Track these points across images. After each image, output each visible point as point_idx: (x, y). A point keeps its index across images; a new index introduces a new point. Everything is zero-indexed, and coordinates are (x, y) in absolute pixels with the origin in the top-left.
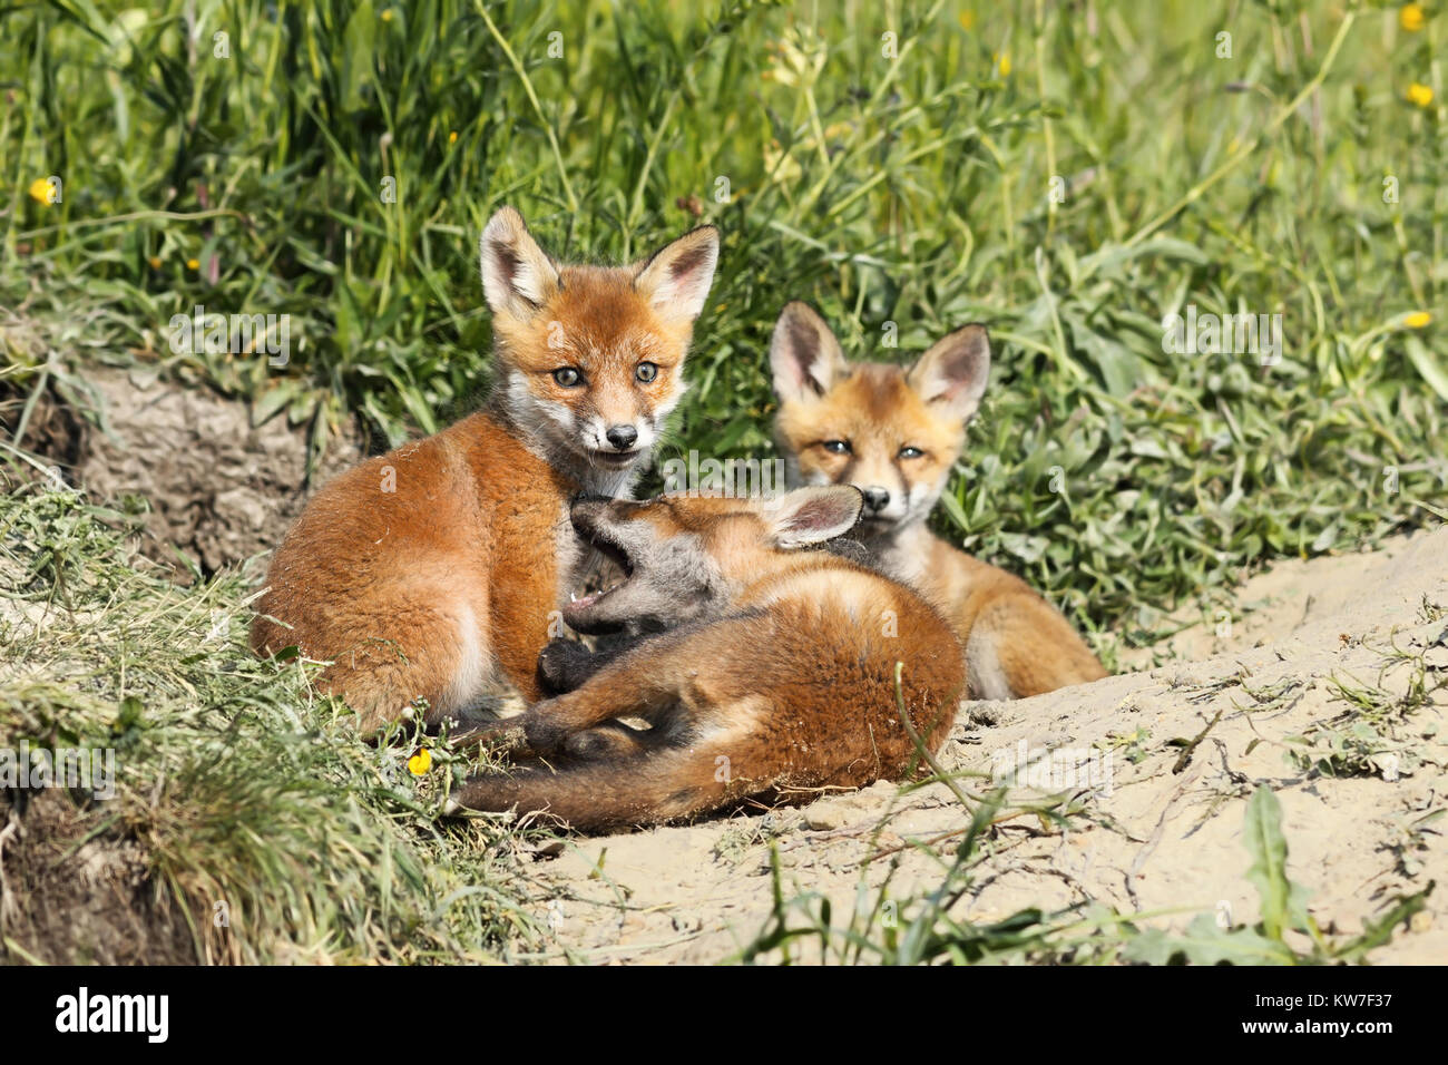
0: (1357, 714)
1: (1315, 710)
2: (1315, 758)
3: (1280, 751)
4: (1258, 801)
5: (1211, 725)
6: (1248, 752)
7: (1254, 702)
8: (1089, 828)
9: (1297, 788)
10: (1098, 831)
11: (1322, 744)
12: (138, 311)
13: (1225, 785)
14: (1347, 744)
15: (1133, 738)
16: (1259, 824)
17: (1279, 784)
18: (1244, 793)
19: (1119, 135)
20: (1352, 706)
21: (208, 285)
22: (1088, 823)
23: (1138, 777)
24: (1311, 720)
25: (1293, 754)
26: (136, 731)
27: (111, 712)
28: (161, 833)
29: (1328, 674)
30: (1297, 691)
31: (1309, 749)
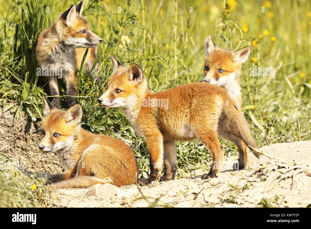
0: (233, 190)
1: (224, 188)
2: (223, 199)
3: (216, 197)
5: (202, 190)
6: (209, 196)
7: (211, 186)
9: (219, 205)
11: (225, 196)
13: (204, 203)
14: (230, 196)
15: (185, 192)
17: (215, 204)
18: (208, 205)
19: (191, 64)
23: (185, 200)
24: (223, 191)
25: (219, 198)
29: (227, 181)
30: (220, 184)
31: (222, 197)
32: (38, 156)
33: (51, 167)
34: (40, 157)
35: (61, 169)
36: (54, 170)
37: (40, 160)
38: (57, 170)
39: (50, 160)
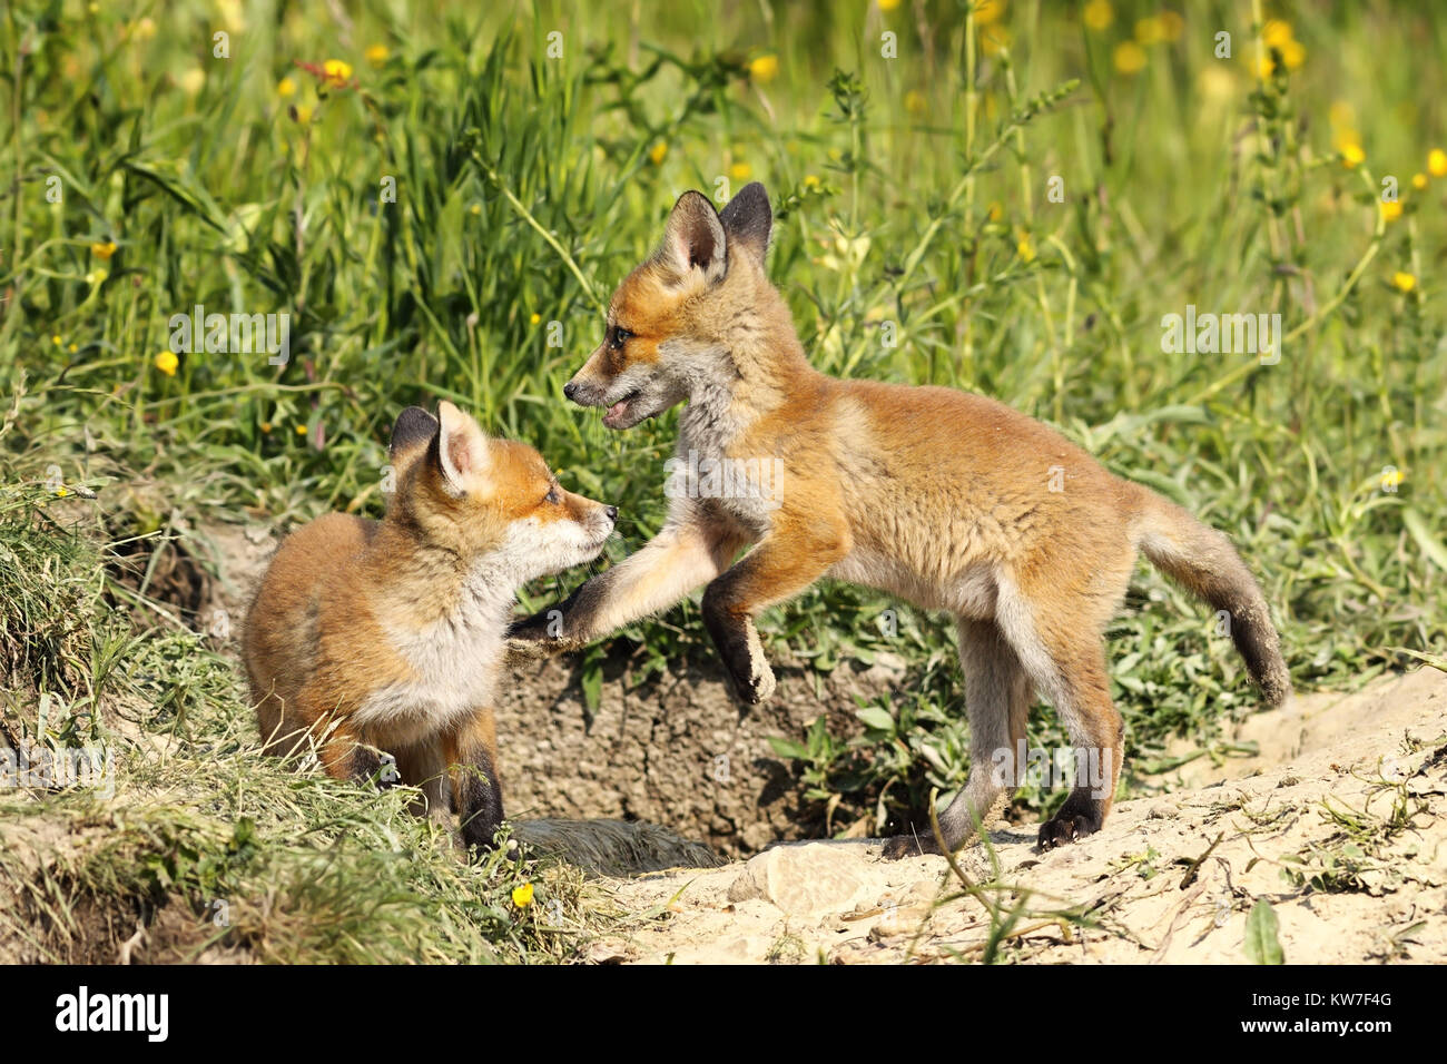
0: (1347, 836)
1: (1307, 832)
2: (1308, 876)
3: (1277, 869)
4: (1257, 914)
5: (1214, 845)
6: (1248, 870)
7: (1253, 824)
8: (1105, 938)
9: (1293, 903)
10: (1113, 940)
11: (1315, 862)
12: (252, 474)
13: (1227, 900)
14: (1337, 863)
15: (1146, 857)
16: (1258, 934)
17: (1277, 899)
18: (1245, 906)
20: (1341, 829)
21: (315, 450)
22: (1105, 933)
23: (1149, 892)
24: (1305, 841)
25: (1288, 871)
26: (250, 849)
27: (227, 832)
28: (272, 941)
29: (1320, 800)
30: (1292, 815)
31: (1302, 867)
32: (514, 747)
33: (574, 792)
34: (523, 751)
35: (613, 795)
36: (586, 803)
37: (523, 763)
38: (597, 803)
39: (564, 759)
